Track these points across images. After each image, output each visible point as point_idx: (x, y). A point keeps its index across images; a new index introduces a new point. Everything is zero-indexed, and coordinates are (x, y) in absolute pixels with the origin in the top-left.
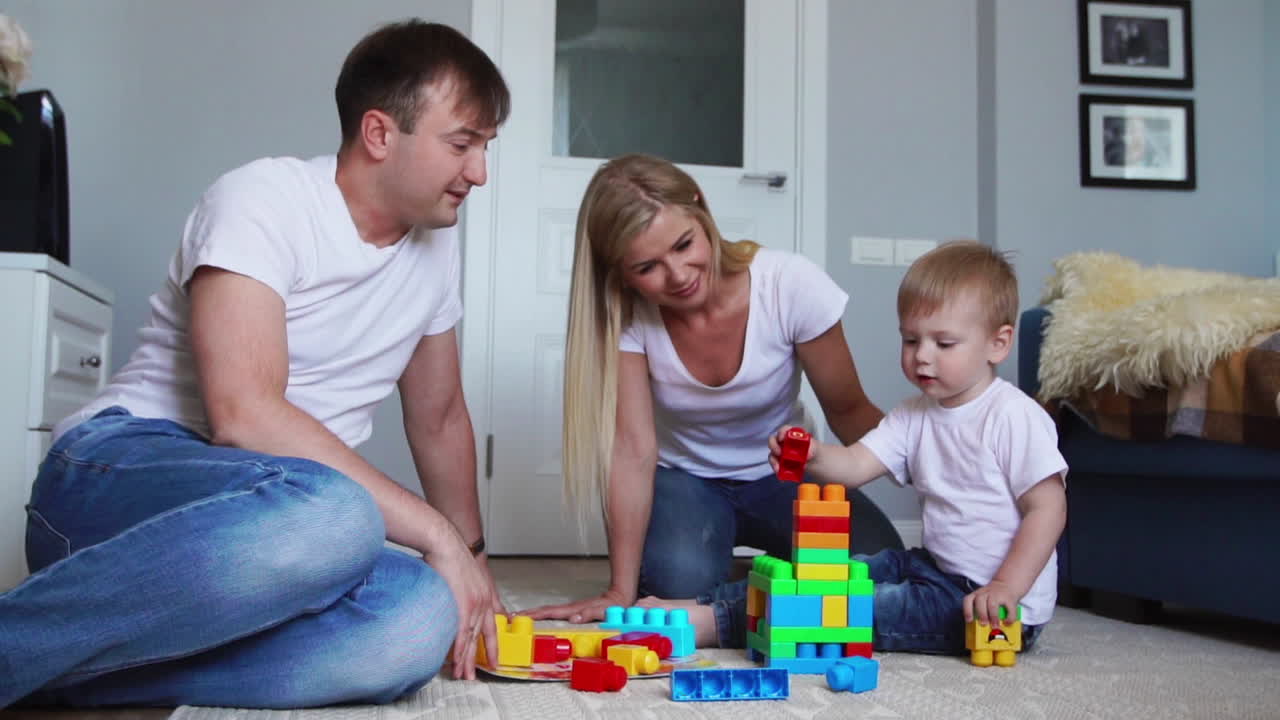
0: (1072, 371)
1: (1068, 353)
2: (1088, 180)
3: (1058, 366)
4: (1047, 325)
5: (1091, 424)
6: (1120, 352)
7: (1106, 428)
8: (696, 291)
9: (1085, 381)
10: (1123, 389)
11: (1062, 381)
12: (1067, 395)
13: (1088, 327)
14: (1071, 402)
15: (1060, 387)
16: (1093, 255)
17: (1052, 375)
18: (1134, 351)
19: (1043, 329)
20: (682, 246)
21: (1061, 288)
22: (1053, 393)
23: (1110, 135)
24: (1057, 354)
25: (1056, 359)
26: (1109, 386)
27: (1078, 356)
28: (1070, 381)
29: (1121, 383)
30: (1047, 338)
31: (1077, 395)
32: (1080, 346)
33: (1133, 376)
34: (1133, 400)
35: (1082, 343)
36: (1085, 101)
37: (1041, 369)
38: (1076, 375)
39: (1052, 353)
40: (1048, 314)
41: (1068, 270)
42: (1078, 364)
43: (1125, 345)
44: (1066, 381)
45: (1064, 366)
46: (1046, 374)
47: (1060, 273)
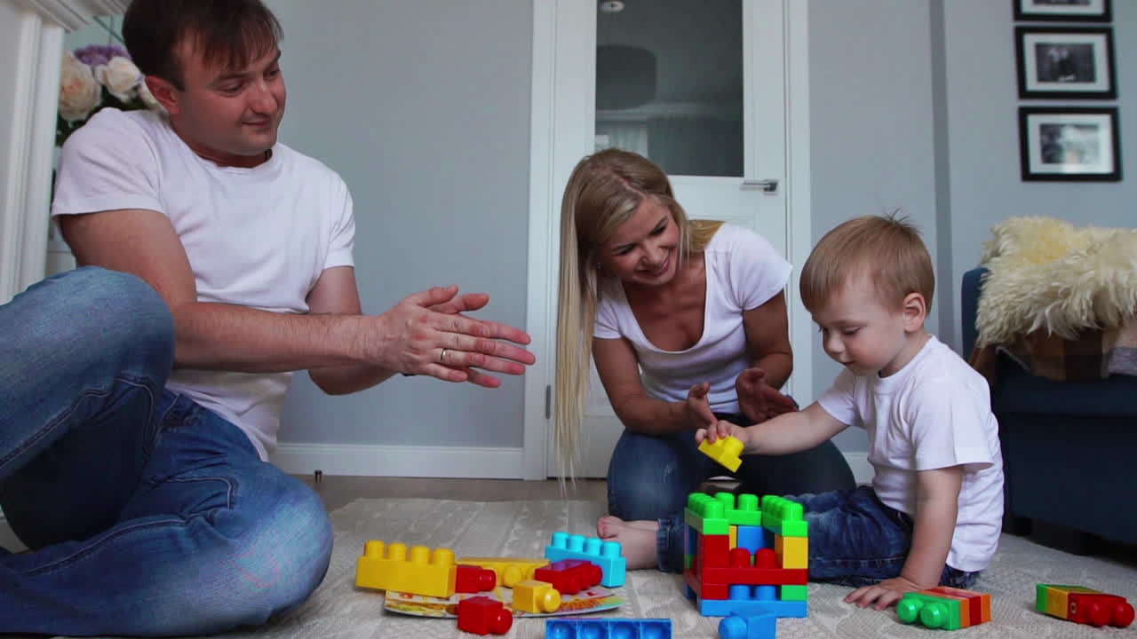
0: (1007, 318)
1: (1003, 302)
2: (1027, 176)
3: (993, 315)
4: (985, 281)
5: (1025, 367)
6: (1051, 295)
7: (1040, 370)
8: (666, 269)
9: (1020, 327)
10: (1056, 331)
11: (998, 327)
12: (1002, 341)
13: (1023, 278)
14: (1008, 348)
15: (997, 333)
16: (1027, 219)
17: (989, 323)
18: (1067, 294)
19: (981, 284)
20: (658, 231)
21: (998, 249)
22: (990, 340)
23: (1046, 139)
24: (992, 305)
25: (992, 308)
26: (1042, 330)
27: (1012, 304)
28: (1005, 328)
29: (1054, 326)
30: (984, 293)
31: (1013, 340)
32: (1014, 295)
33: (1065, 317)
34: (1066, 341)
35: (1016, 292)
36: (1024, 114)
37: (979, 319)
38: (1011, 322)
39: (988, 304)
40: (986, 271)
41: (1004, 233)
42: (1012, 312)
43: (1058, 287)
44: (1001, 328)
45: (998, 315)
46: (983, 323)
47: (997, 235)
